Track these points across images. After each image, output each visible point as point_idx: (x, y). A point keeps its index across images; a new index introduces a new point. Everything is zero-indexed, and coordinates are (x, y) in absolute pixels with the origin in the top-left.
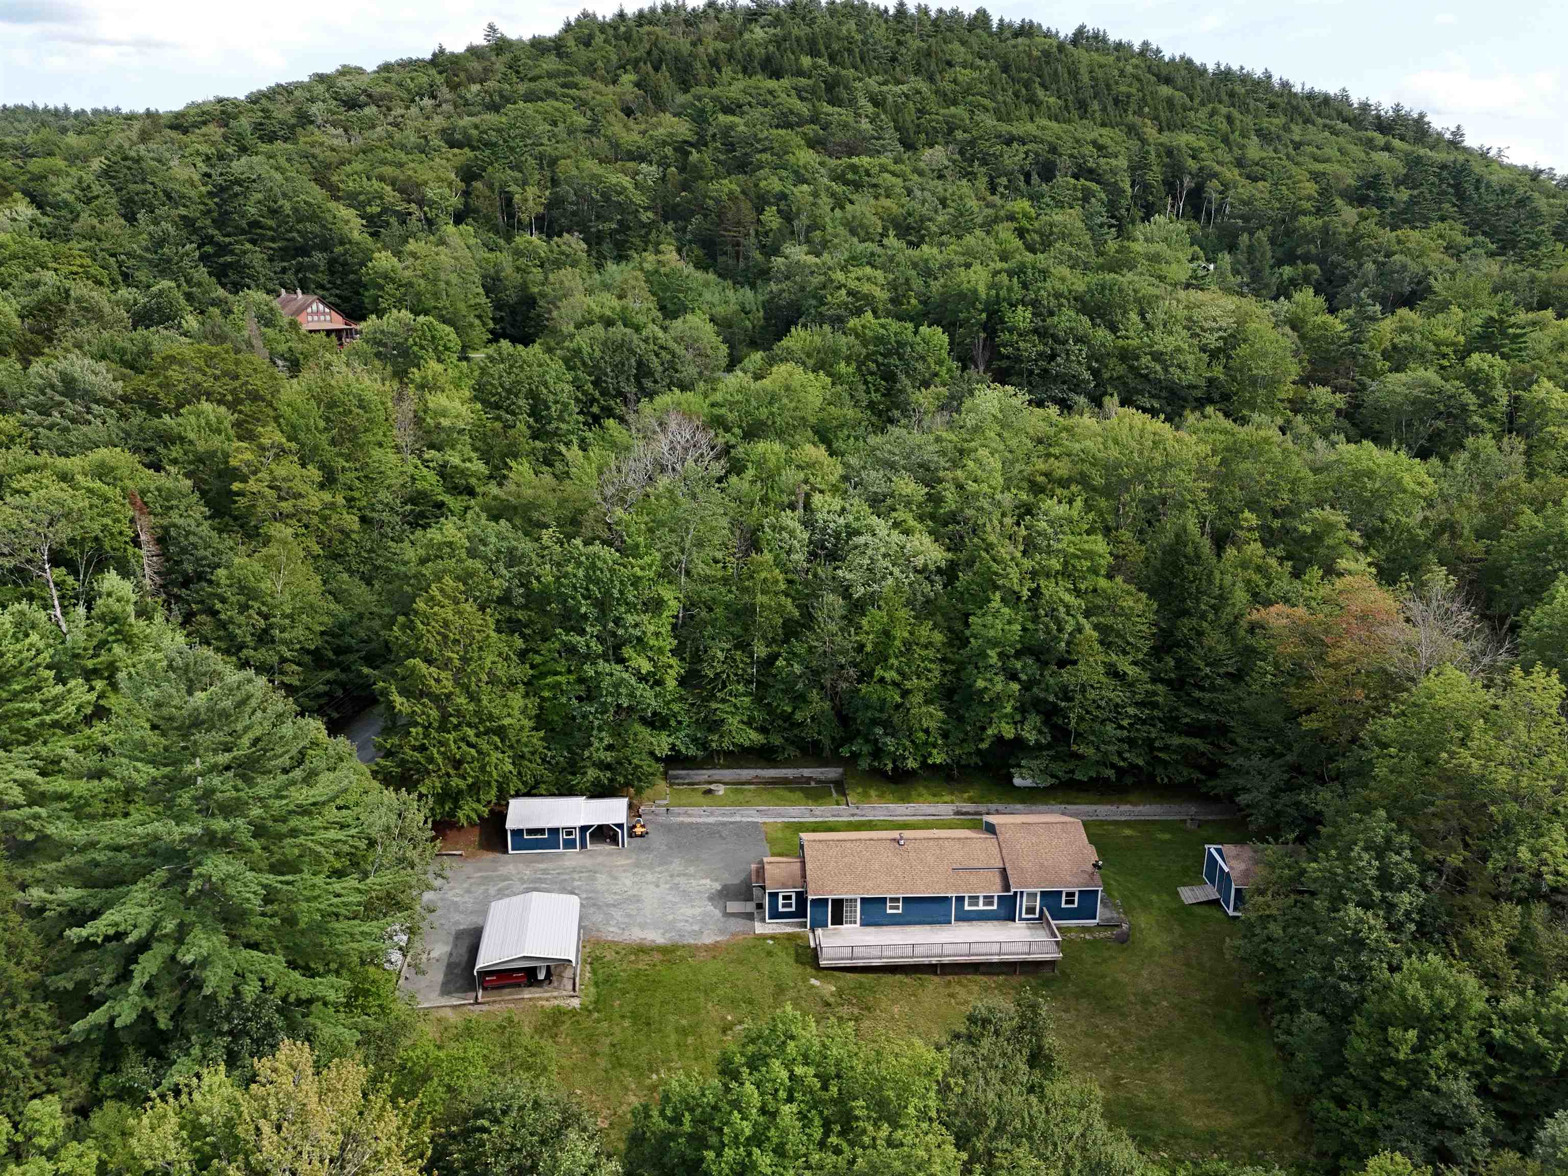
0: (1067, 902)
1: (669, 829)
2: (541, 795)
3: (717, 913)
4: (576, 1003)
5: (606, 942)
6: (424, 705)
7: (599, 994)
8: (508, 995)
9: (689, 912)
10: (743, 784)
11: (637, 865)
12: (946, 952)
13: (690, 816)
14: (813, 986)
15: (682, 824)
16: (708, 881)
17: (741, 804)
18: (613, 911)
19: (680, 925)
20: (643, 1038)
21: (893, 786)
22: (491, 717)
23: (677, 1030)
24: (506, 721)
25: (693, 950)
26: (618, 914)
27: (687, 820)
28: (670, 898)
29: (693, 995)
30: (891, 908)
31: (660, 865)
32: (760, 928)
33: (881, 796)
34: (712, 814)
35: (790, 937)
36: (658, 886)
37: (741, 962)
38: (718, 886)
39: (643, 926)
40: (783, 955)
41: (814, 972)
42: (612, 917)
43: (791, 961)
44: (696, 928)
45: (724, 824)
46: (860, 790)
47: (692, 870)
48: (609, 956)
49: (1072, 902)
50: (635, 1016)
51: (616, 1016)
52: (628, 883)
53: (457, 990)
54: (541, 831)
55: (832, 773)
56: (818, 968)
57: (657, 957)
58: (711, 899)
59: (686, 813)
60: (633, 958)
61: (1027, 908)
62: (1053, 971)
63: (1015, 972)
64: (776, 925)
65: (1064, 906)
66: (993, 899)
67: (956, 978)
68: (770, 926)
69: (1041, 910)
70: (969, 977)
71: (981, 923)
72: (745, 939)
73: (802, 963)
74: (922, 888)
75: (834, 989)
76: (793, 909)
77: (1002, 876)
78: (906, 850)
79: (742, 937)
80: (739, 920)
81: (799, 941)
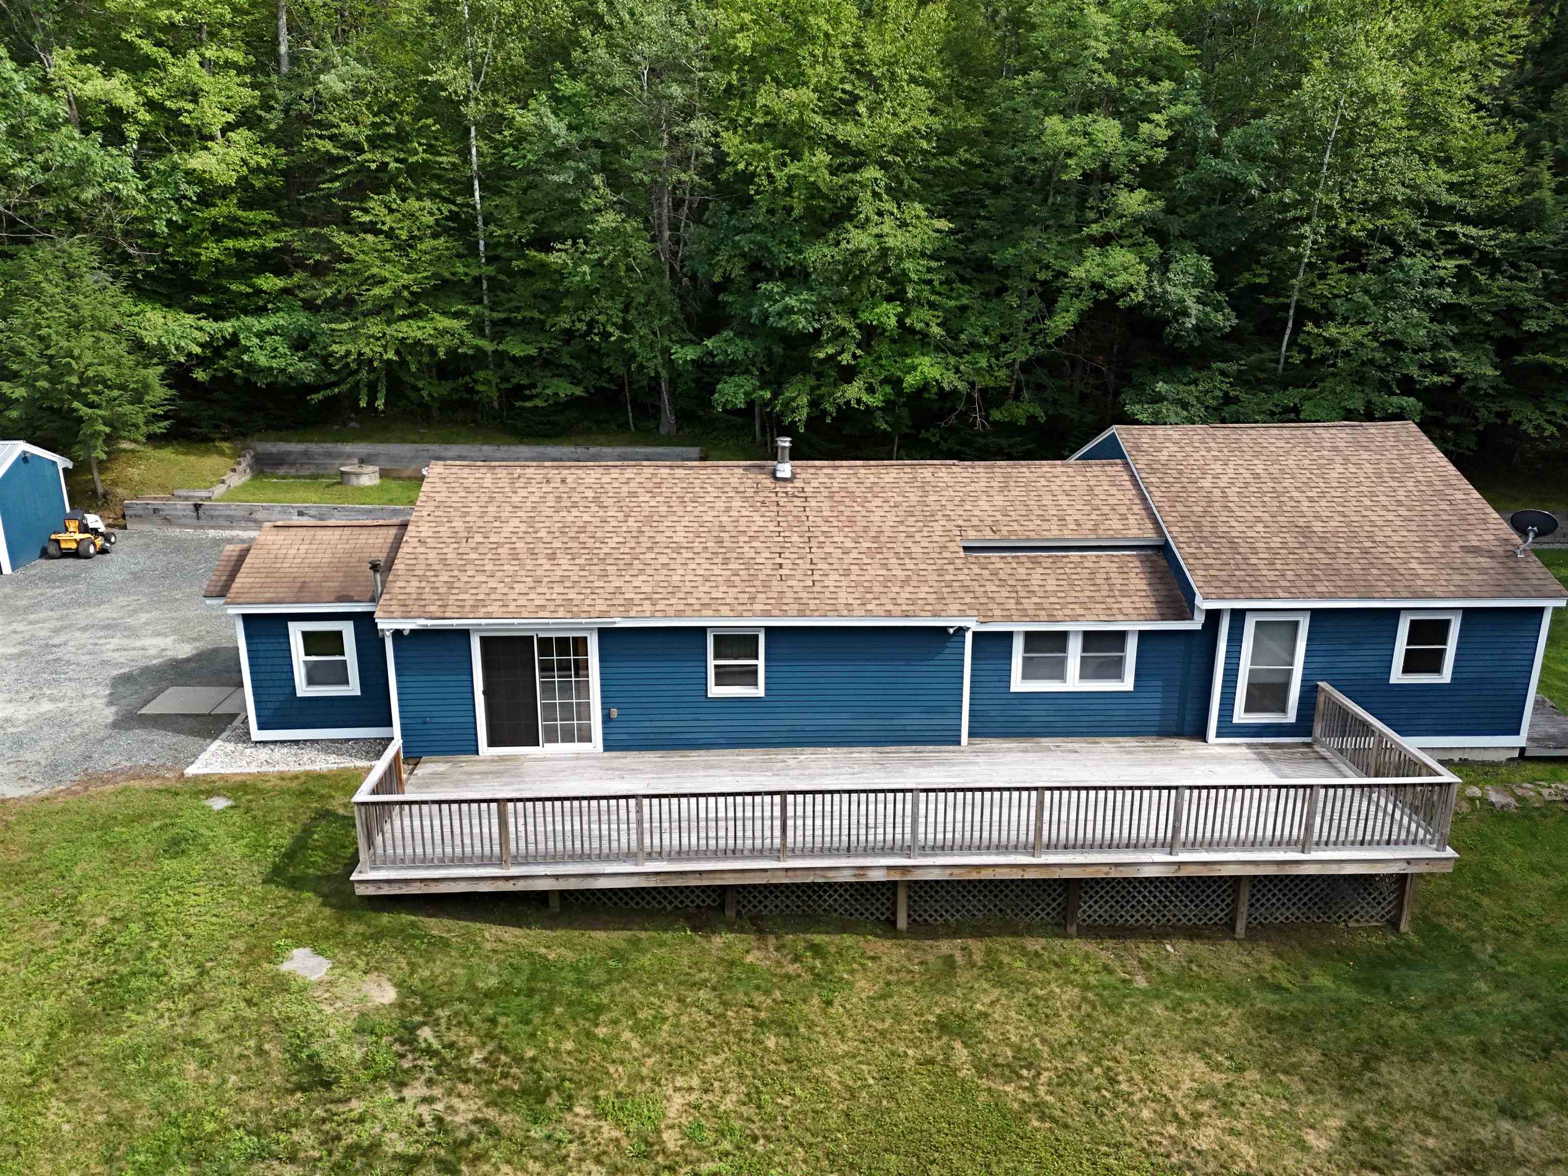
0: (1412, 664)
9: (4, 711)
12: (927, 833)
16: (166, 641)
30: (724, 676)
32: (216, 760)
41: (326, 921)
49: (1433, 663)
58: (121, 681)
61: (1251, 686)
62: (1394, 924)
63: (1231, 926)
64: (285, 750)
65: (1397, 676)
66: (1122, 648)
67: (977, 947)
68: (264, 753)
69: (1309, 693)
70: (1034, 944)
71: (1074, 743)
72: (123, 792)
73: (293, 882)
74: (845, 597)
75: (387, 996)
76: (354, 689)
77: (1153, 571)
78: (798, 495)
79: (117, 787)
80: (159, 736)
81: (338, 802)
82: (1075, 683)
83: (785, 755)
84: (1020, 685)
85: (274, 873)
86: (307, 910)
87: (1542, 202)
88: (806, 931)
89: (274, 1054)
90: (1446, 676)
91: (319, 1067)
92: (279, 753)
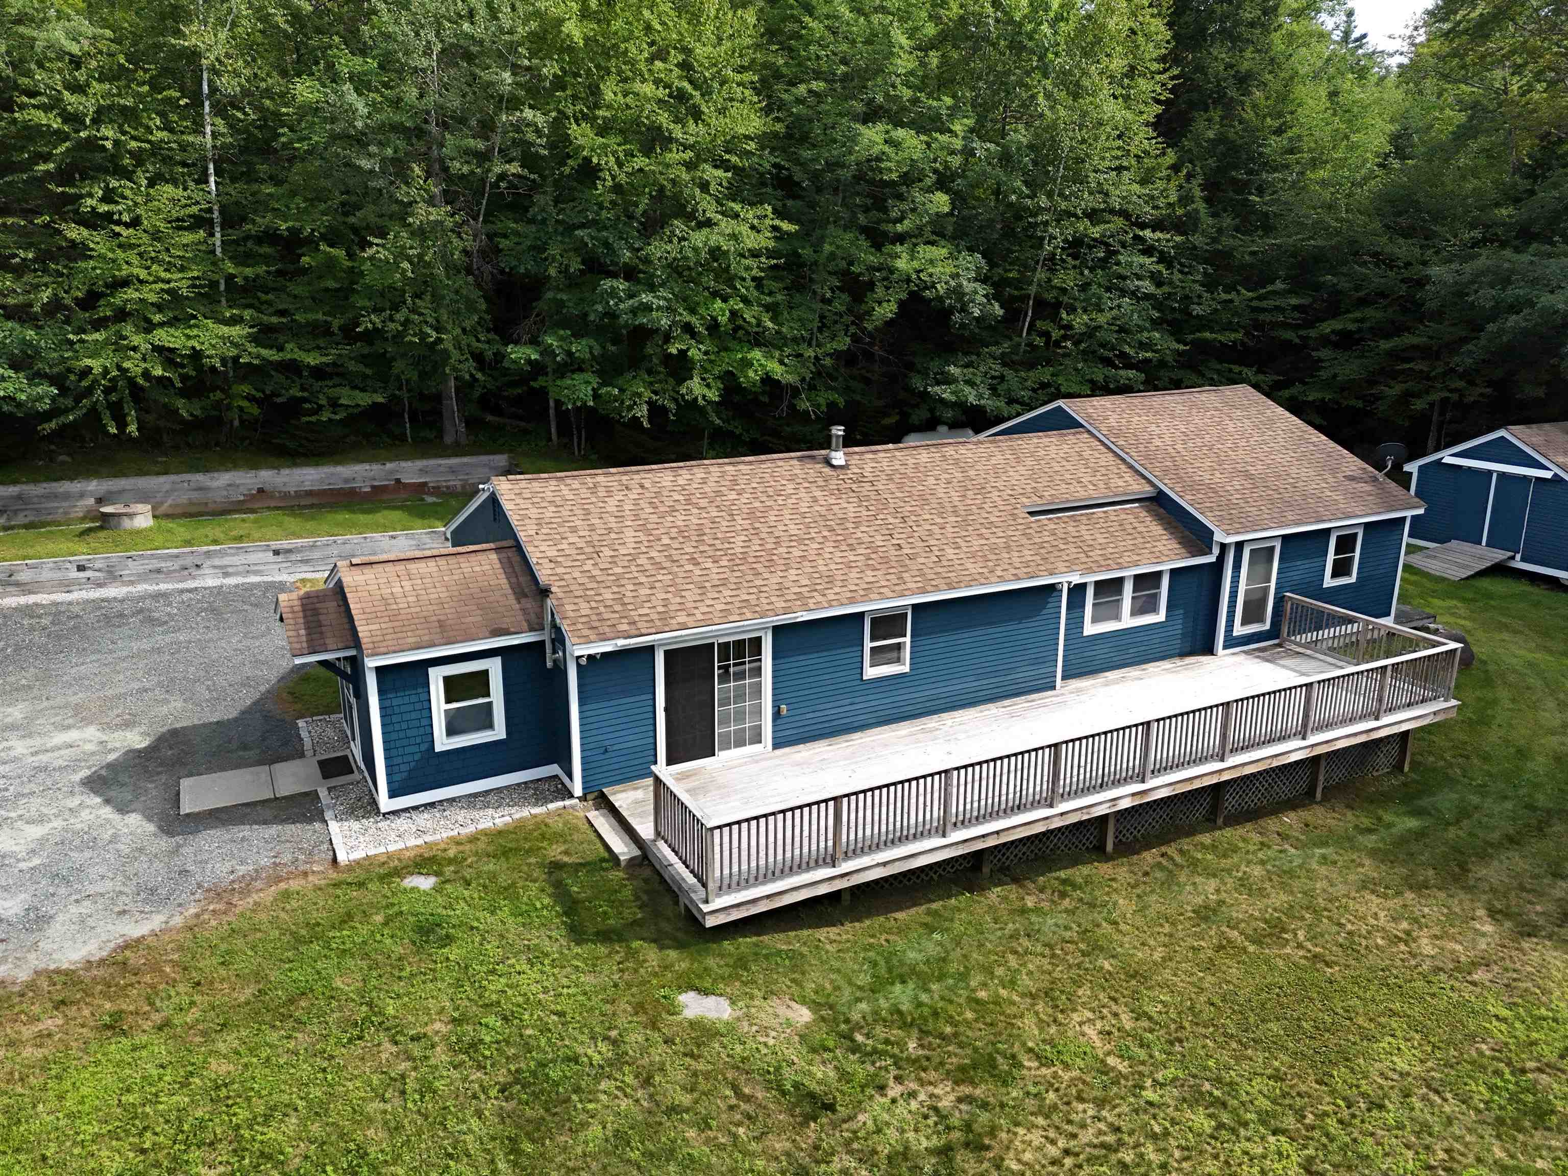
14: (704, 1032)
32: (359, 843)
35: (505, 842)
40: (501, 921)
41: (681, 962)
56: (693, 931)
58: (104, 780)
61: (1246, 603)
62: (1399, 769)
64: (426, 816)
65: (1329, 582)
66: (1158, 586)
67: (1171, 850)
68: (402, 823)
69: (1280, 601)
71: (1132, 672)
72: (286, 895)
73: (606, 936)
74: (973, 568)
75: (803, 1015)
76: (499, 732)
77: (1160, 519)
78: (860, 479)
79: (268, 895)
80: (245, 831)
81: (555, 852)
82: (1127, 621)
83: (931, 722)
84: (1090, 629)
85: (577, 934)
86: (652, 956)
87: (1196, 211)
88: (1050, 870)
89: (759, 1095)
90: (1354, 578)
91: (812, 1095)
92: (423, 819)
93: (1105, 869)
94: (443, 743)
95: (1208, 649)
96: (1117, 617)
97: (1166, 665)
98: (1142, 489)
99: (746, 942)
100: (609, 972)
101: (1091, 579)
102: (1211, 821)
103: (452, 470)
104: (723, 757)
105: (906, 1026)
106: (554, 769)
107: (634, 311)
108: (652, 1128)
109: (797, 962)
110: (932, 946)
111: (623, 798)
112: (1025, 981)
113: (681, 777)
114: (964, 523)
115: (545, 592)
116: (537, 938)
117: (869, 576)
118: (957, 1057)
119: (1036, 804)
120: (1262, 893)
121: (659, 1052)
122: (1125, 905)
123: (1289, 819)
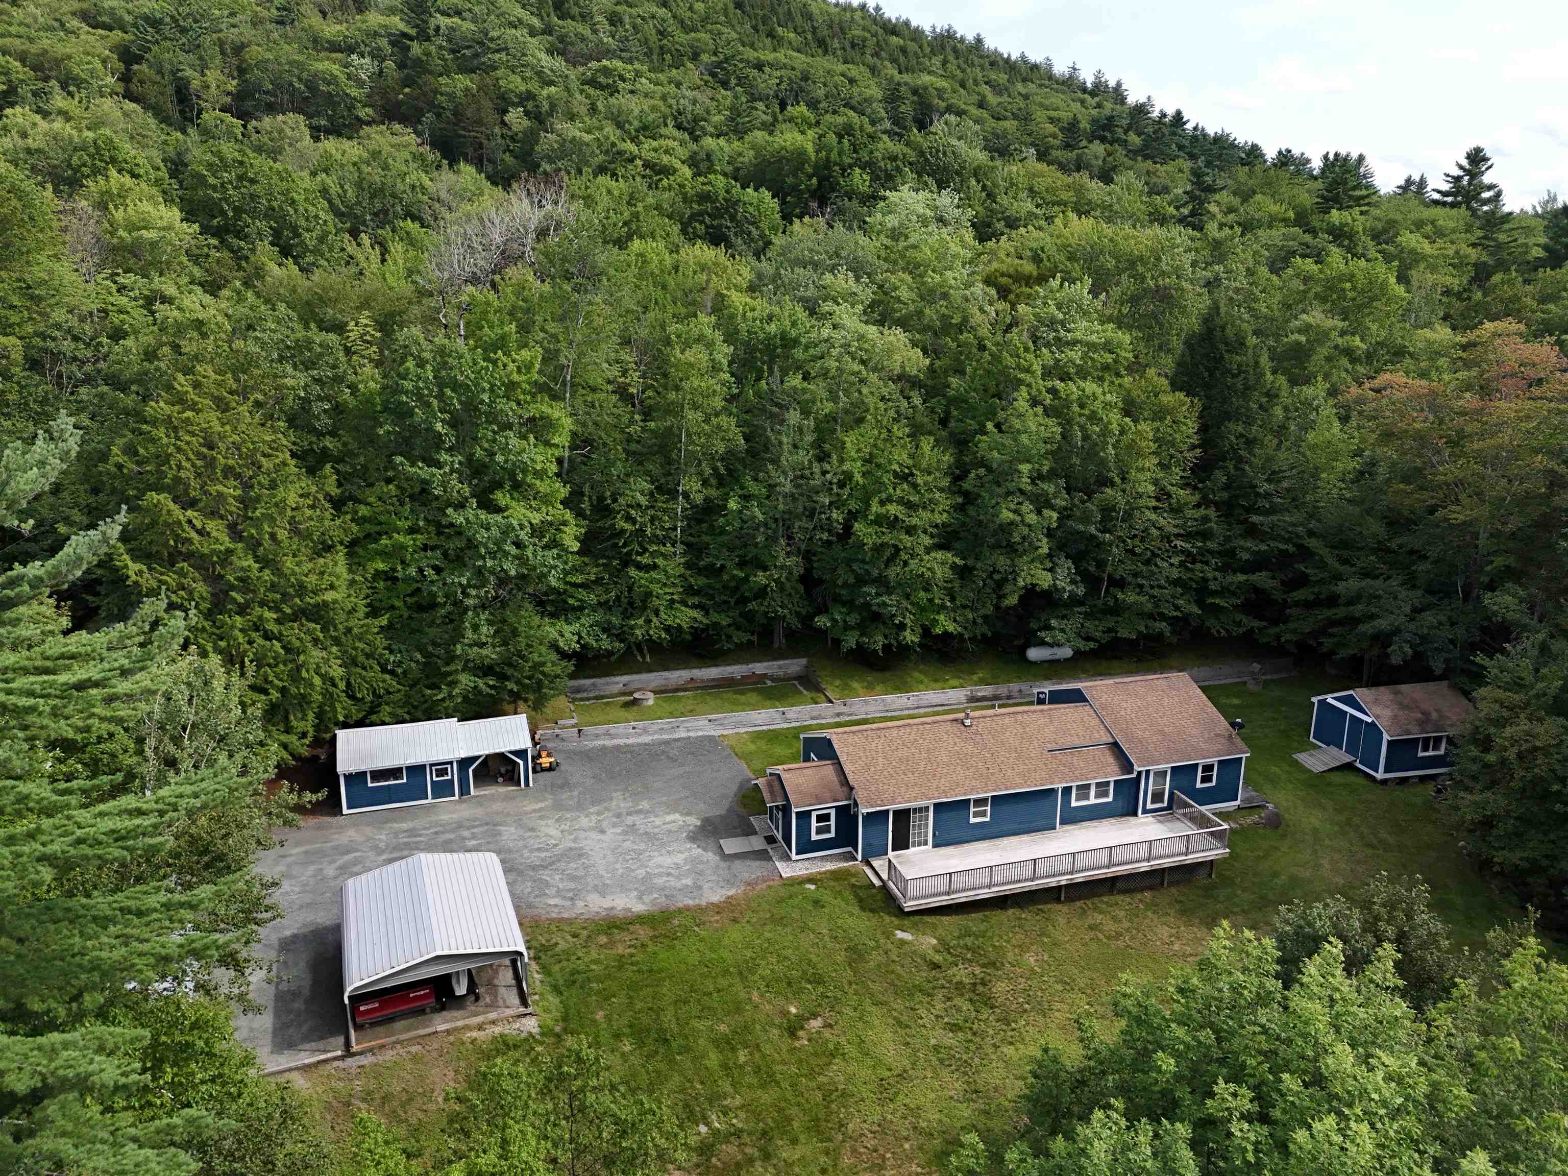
0: (1203, 781)
1: (588, 756)
2: (383, 723)
3: (711, 857)
4: (531, 1025)
5: (552, 920)
6: (182, 574)
7: (566, 1007)
8: (404, 1031)
9: (668, 861)
10: (677, 690)
11: (558, 806)
13: (612, 736)
14: (903, 942)
15: (604, 748)
16: (677, 816)
17: (682, 715)
18: (545, 875)
19: (660, 881)
20: (662, 1066)
21: (879, 675)
22: (302, 589)
23: (716, 1043)
24: (329, 596)
25: (698, 914)
26: (555, 879)
27: (609, 743)
28: (628, 844)
29: (723, 982)
30: (976, 815)
31: (593, 803)
32: (786, 870)
33: (870, 688)
34: (645, 731)
35: (836, 875)
36: (603, 832)
37: (780, 921)
38: (694, 821)
39: (602, 890)
40: (839, 902)
41: (896, 921)
42: (547, 885)
43: (856, 910)
44: (688, 881)
45: (667, 743)
46: (837, 683)
47: (645, 805)
48: (563, 943)
49: (1210, 780)
50: (638, 1033)
51: (605, 1037)
52: (553, 832)
53: (306, 1039)
54: (395, 772)
55: (794, 666)
56: (900, 912)
57: (643, 933)
58: (693, 838)
59: (607, 734)
60: (603, 939)
61: (1153, 795)
62: (1210, 875)
63: (1162, 884)
64: (811, 862)
65: (1199, 785)
66: (1109, 787)
67: (1089, 902)
68: (800, 864)
69: (1171, 794)
70: (1105, 899)
71: (1094, 823)
72: (770, 887)
73: (872, 911)
74: (1018, 780)
75: (935, 942)
76: (832, 835)
77: (1114, 754)
78: (977, 733)
79: (764, 886)
80: (749, 862)
81: (853, 880)
82: (1093, 800)
83: (998, 842)
84: (1074, 804)
85: (863, 909)
86: (887, 919)
89: (919, 961)
90: (1214, 783)
91: (934, 963)
92: (809, 864)
93: (1059, 907)
94: (814, 837)
95: (1135, 814)
96: (1088, 798)
97: (1112, 820)
98: (1111, 740)
99: (917, 918)
100: (874, 921)
101: (1074, 784)
102: (1111, 892)
103: (780, 667)
104: (912, 850)
105: (968, 949)
106: (850, 849)
107: (879, 605)
108: (887, 965)
109: (934, 927)
110: (983, 927)
111: (876, 863)
112: (1014, 941)
113: (898, 856)
114: (1018, 758)
115: (852, 789)
116: (850, 908)
117: (974, 783)
118: (984, 961)
119: (1026, 880)
120: (1120, 921)
121: (890, 946)
122: (1062, 921)
123: (1148, 895)
